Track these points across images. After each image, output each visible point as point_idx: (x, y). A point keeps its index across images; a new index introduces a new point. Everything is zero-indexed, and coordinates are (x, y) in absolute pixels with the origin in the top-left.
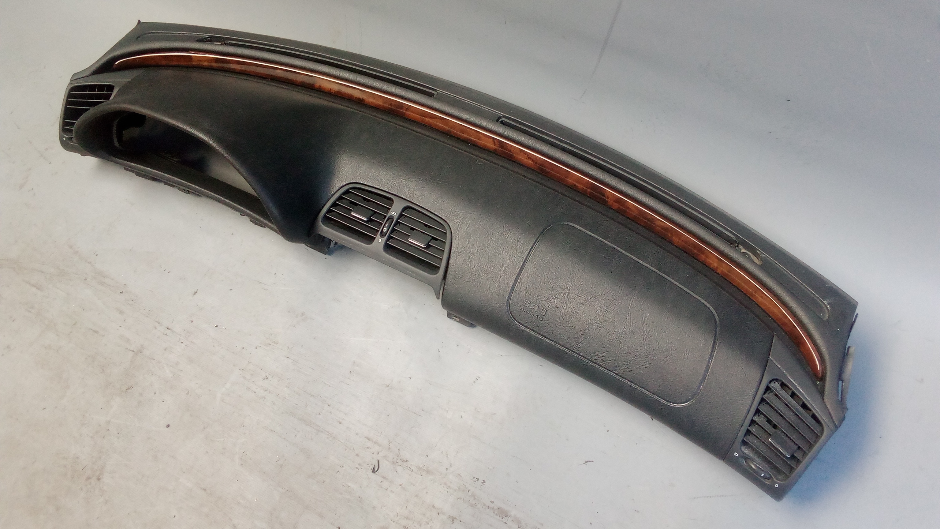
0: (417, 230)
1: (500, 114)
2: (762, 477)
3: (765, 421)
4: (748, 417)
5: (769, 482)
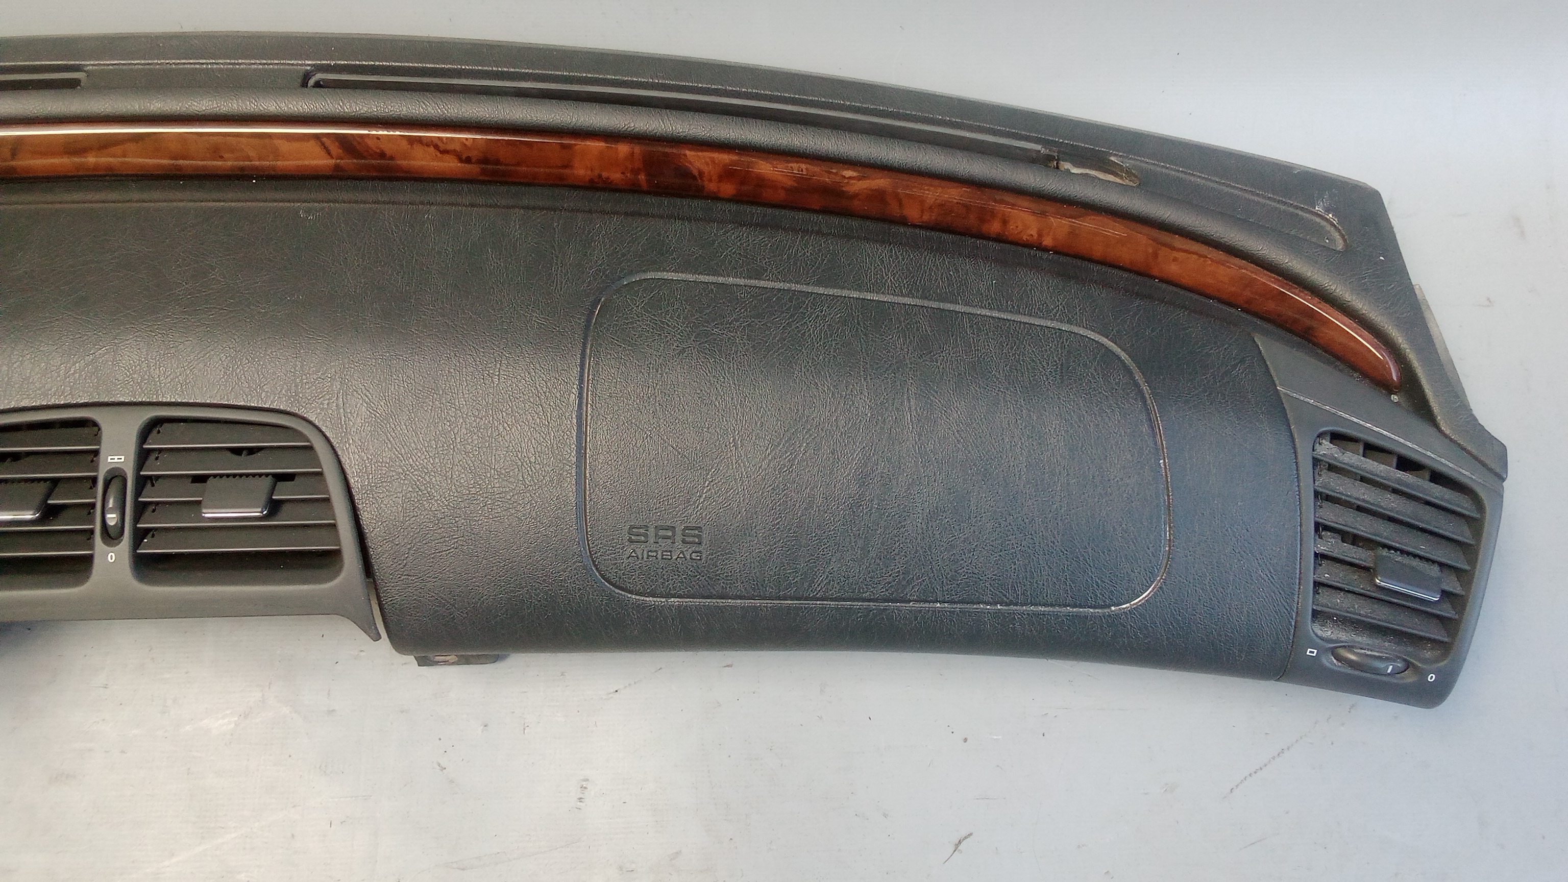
0: (215, 476)
1: (301, 65)
2: (1389, 674)
3: (1340, 541)
4: (1304, 553)
5: (1409, 678)
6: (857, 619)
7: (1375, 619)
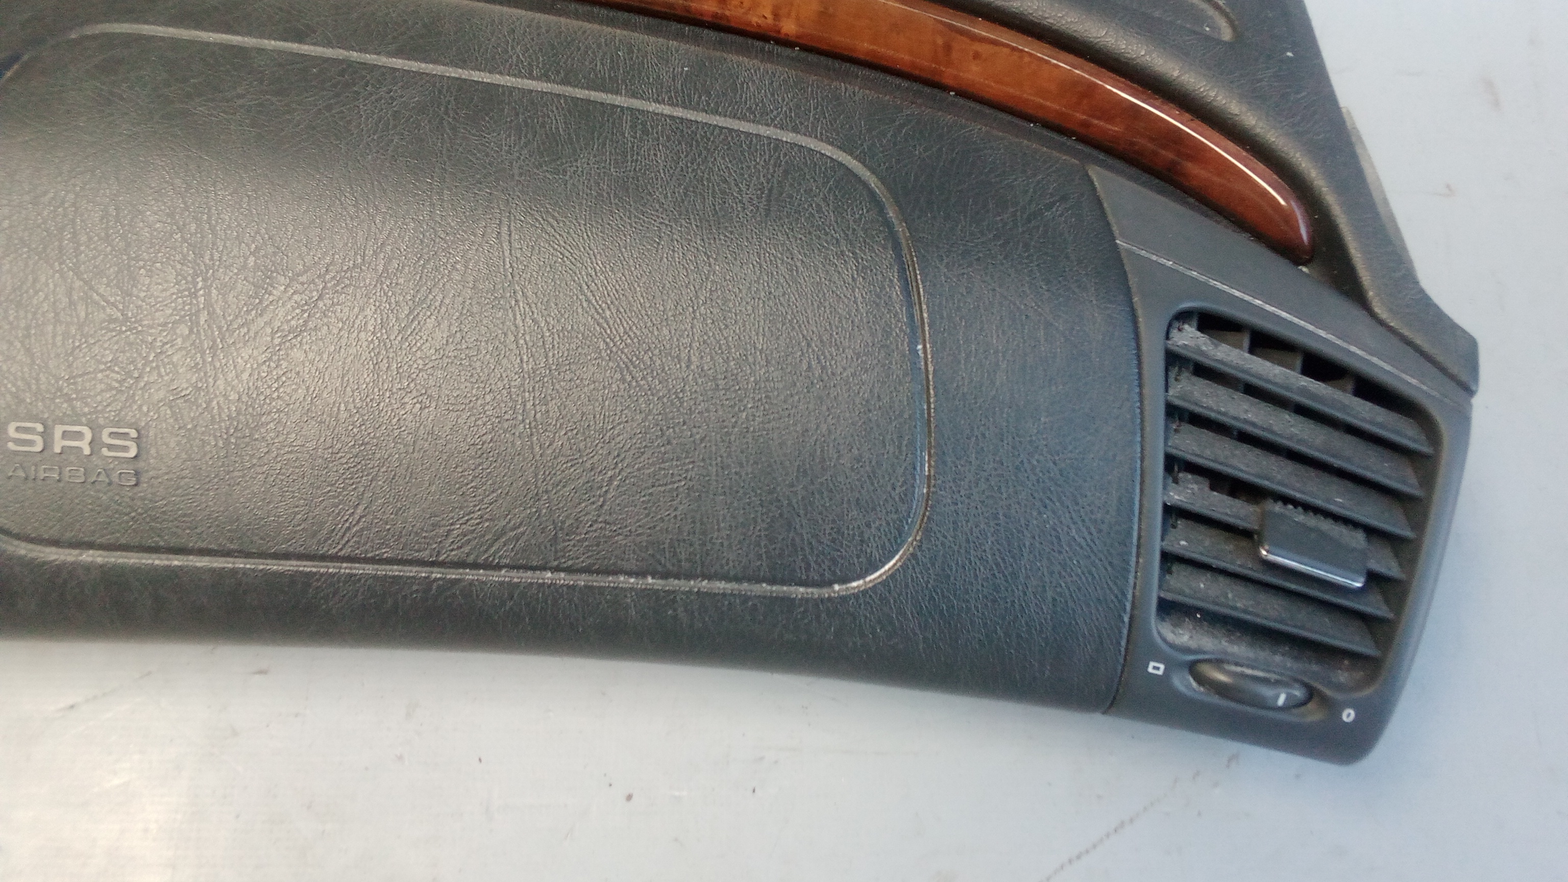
2: (1280, 708)
3: (1207, 489)
4: (1145, 503)
5: (1313, 715)
6: (411, 594)
7: (1258, 616)
